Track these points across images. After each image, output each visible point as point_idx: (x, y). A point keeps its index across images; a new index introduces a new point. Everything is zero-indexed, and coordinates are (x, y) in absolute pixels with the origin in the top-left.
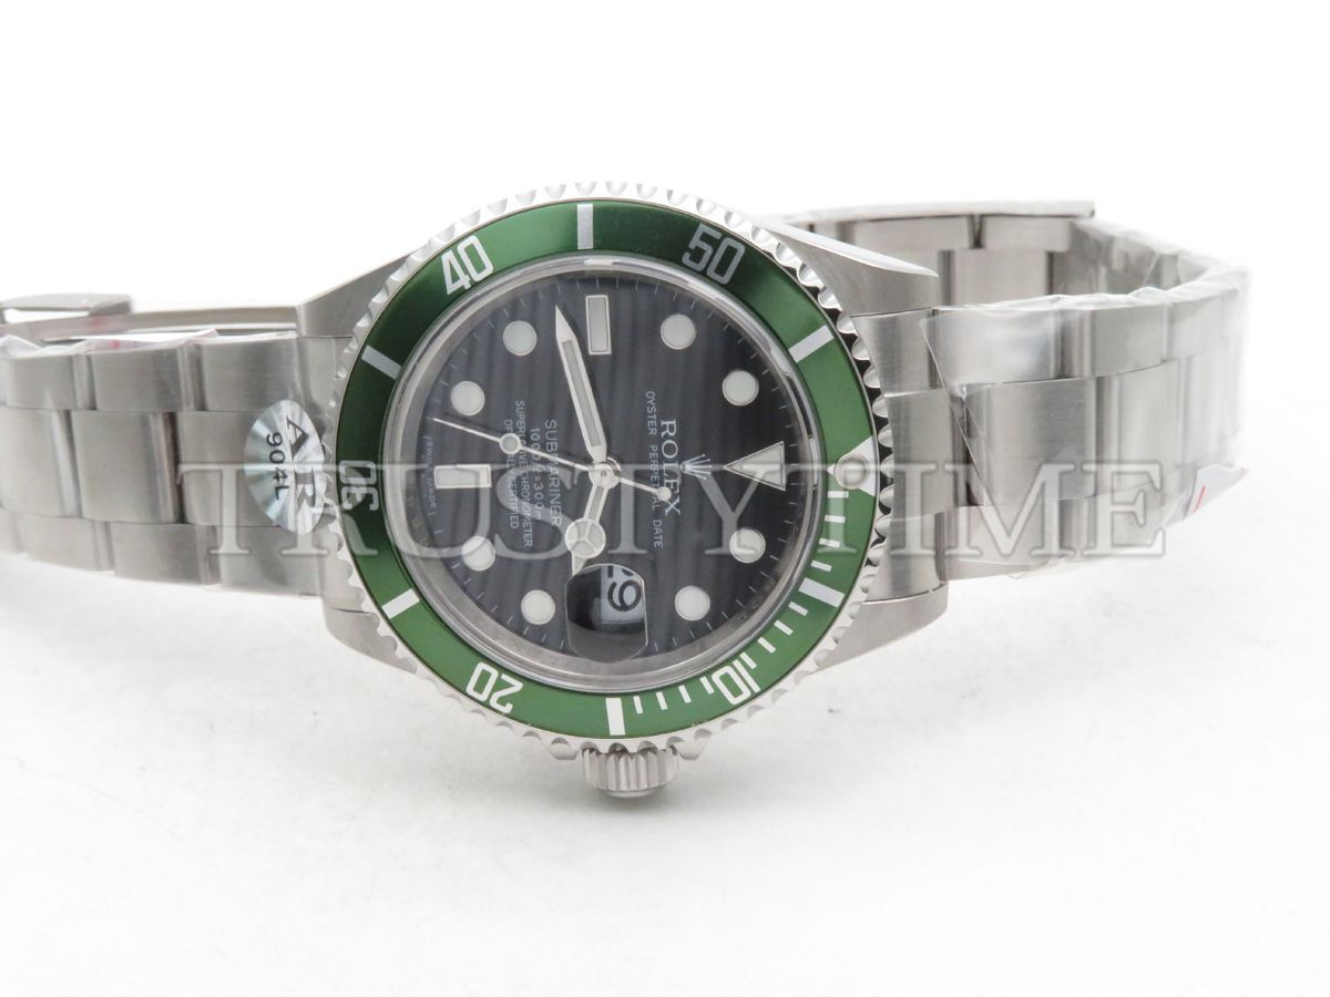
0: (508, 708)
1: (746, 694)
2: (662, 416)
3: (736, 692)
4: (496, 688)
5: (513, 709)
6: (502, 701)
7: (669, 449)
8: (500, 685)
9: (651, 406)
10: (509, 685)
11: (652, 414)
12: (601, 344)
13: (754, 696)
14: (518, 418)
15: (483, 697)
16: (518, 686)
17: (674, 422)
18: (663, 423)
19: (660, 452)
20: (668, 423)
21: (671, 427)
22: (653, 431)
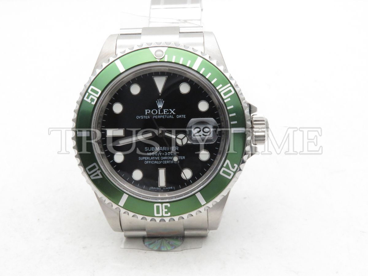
0: (236, 166)
1: (231, 88)
2: (144, 114)
3: (230, 91)
4: (228, 168)
5: (236, 164)
6: (233, 167)
7: (154, 112)
8: (227, 167)
9: (141, 117)
10: (228, 164)
11: (143, 117)
13: (232, 85)
14: (144, 159)
15: (232, 174)
16: (227, 161)
17: (146, 110)
18: (146, 114)
19: (155, 115)
20: (146, 112)
21: (147, 111)
22: (149, 117)
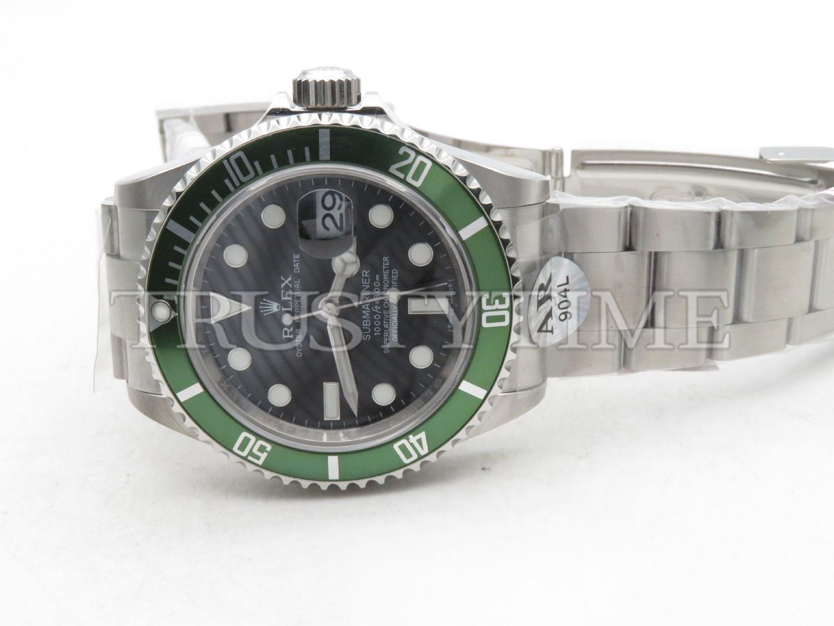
12: (330, 390)
